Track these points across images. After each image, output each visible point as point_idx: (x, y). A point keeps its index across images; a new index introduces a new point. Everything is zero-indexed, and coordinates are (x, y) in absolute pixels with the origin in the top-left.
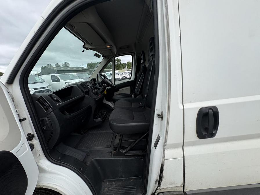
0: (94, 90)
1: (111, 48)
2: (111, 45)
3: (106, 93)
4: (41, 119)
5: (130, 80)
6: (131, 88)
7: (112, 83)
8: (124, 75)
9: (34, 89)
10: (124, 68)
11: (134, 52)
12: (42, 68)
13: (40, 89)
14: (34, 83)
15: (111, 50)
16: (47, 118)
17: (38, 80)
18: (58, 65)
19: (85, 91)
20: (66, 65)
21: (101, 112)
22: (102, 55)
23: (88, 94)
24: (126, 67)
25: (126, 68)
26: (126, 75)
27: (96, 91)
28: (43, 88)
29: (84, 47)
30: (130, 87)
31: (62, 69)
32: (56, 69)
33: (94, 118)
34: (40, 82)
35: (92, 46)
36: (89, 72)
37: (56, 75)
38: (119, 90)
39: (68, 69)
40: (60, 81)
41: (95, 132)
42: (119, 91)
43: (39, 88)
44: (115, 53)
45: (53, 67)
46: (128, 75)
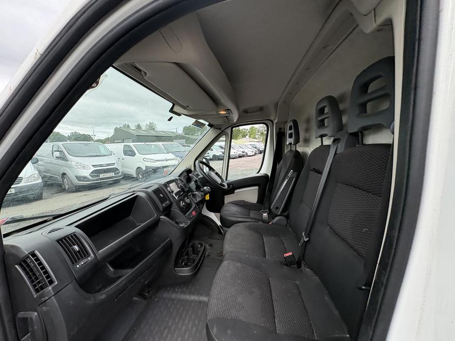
0: (184, 201)
1: (228, 115)
2: (229, 110)
3: (208, 199)
4: (21, 315)
5: (258, 173)
6: (259, 190)
7: (222, 181)
8: (242, 150)
9: (93, 166)
10: (244, 136)
11: (272, 119)
12: (116, 129)
13: (103, 166)
14: (96, 156)
15: (226, 117)
16: (36, 313)
17: (103, 152)
18: (139, 127)
19: (162, 206)
20: (151, 127)
21: (193, 246)
22: (207, 123)
23: (168, 215)
24: (247, 135)
25: (247, 137)
26: (246, 150)
27: (188, 201)
28: (108, 165)
29: (172, 111)
30: (257, 187)
31: (144, 133)
32: (135, 133)
33: (177, 265)
34: (105, 155)
35: (188, 110)
36: (183, 141)
37: (131, 144)
38: (235, 191)
39: (153, 133)
40: (135, 154)
41: (174, 296)
42: (234, 193)
43: (101, 166)
44: (235, 121)
45: (131, 129)
46: (249, 150)
